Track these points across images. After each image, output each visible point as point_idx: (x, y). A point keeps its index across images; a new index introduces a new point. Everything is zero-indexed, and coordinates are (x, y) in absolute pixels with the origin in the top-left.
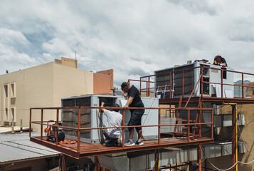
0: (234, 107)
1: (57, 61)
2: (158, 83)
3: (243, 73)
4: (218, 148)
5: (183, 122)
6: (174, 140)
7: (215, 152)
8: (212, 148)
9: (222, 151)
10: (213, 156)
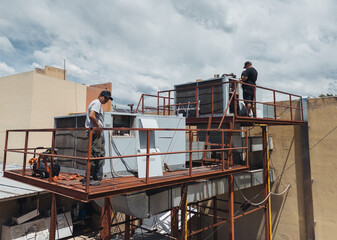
0: (264, 128)
1: (39, 70)
2: (178, 99)
3: (274, 91)
4: (248, 177)
5: (212, 147)
6: (203, 170)
7: (244, 182)
8: (242, 177)
9: (251, 181)
10: (242, 187)
